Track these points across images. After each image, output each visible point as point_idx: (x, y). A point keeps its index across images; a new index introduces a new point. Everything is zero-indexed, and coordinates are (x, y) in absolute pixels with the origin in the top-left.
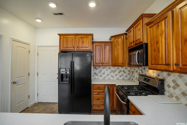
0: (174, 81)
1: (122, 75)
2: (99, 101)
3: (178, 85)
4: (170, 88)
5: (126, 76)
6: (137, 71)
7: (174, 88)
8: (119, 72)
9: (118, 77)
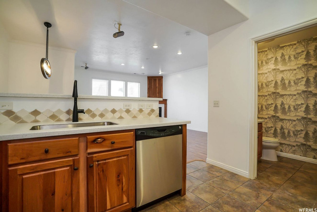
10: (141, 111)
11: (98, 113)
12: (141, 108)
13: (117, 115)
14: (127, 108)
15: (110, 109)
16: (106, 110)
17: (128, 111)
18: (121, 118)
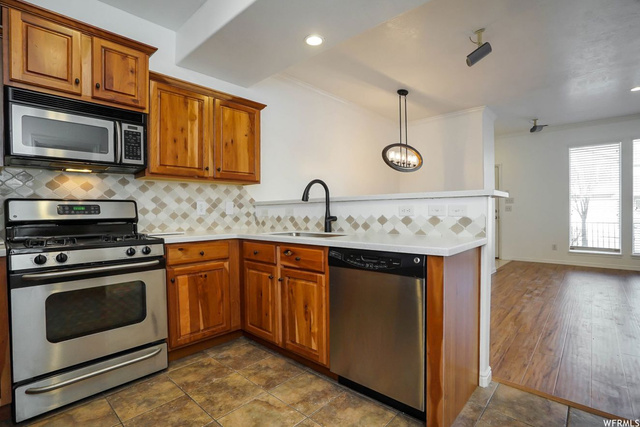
0: (155, 200)
3: (163, 205)
4: (147, 216)
7: (156, 212)
10: (435, 220)
11: (361, 223)
12: (435, 214)
13: (388, 227)
14: (406, 214)
15: (377, 217)
16: (371, 218)
17: (407, 221)
18: (394, 232)
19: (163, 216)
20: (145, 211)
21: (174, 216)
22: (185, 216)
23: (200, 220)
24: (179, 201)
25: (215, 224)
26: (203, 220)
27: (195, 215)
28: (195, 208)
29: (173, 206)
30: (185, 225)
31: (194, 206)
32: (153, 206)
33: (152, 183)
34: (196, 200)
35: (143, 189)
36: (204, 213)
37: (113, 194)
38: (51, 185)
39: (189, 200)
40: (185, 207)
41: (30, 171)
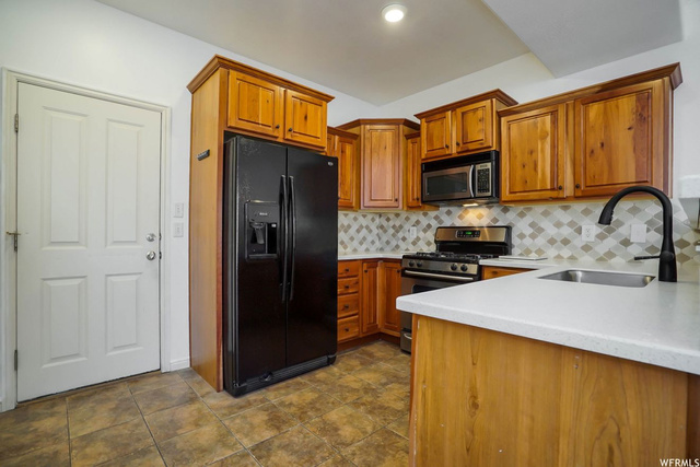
0: (532, 225)
1: (364, 239)
2: (351, 313)
3: (541, 230)
4: (524, 240)
5: (373, 242)
6: (418, 222)
7: (533, 236)
8: (358, 231)
9: (355, 243)
19: (541, 241)
20: (522, 236)
21: (552, 241)
22: (566, 242)
23: (587, 248)
24: (558, 225)
25: (610, 255)
26: (591, 248)
27: (579, 242)
28: (580, 233)
29: (551, 231)
30: (566, 253)
31: (579, 231)
32: (531, 231)
33: (530, 209)
34: (581, 224)
35: (522, 215)
36: (592, 239)
37: (498, 221)
38: (460, 217)
39: (571, 224)
40: (566, 231)
41: (451, 209)
